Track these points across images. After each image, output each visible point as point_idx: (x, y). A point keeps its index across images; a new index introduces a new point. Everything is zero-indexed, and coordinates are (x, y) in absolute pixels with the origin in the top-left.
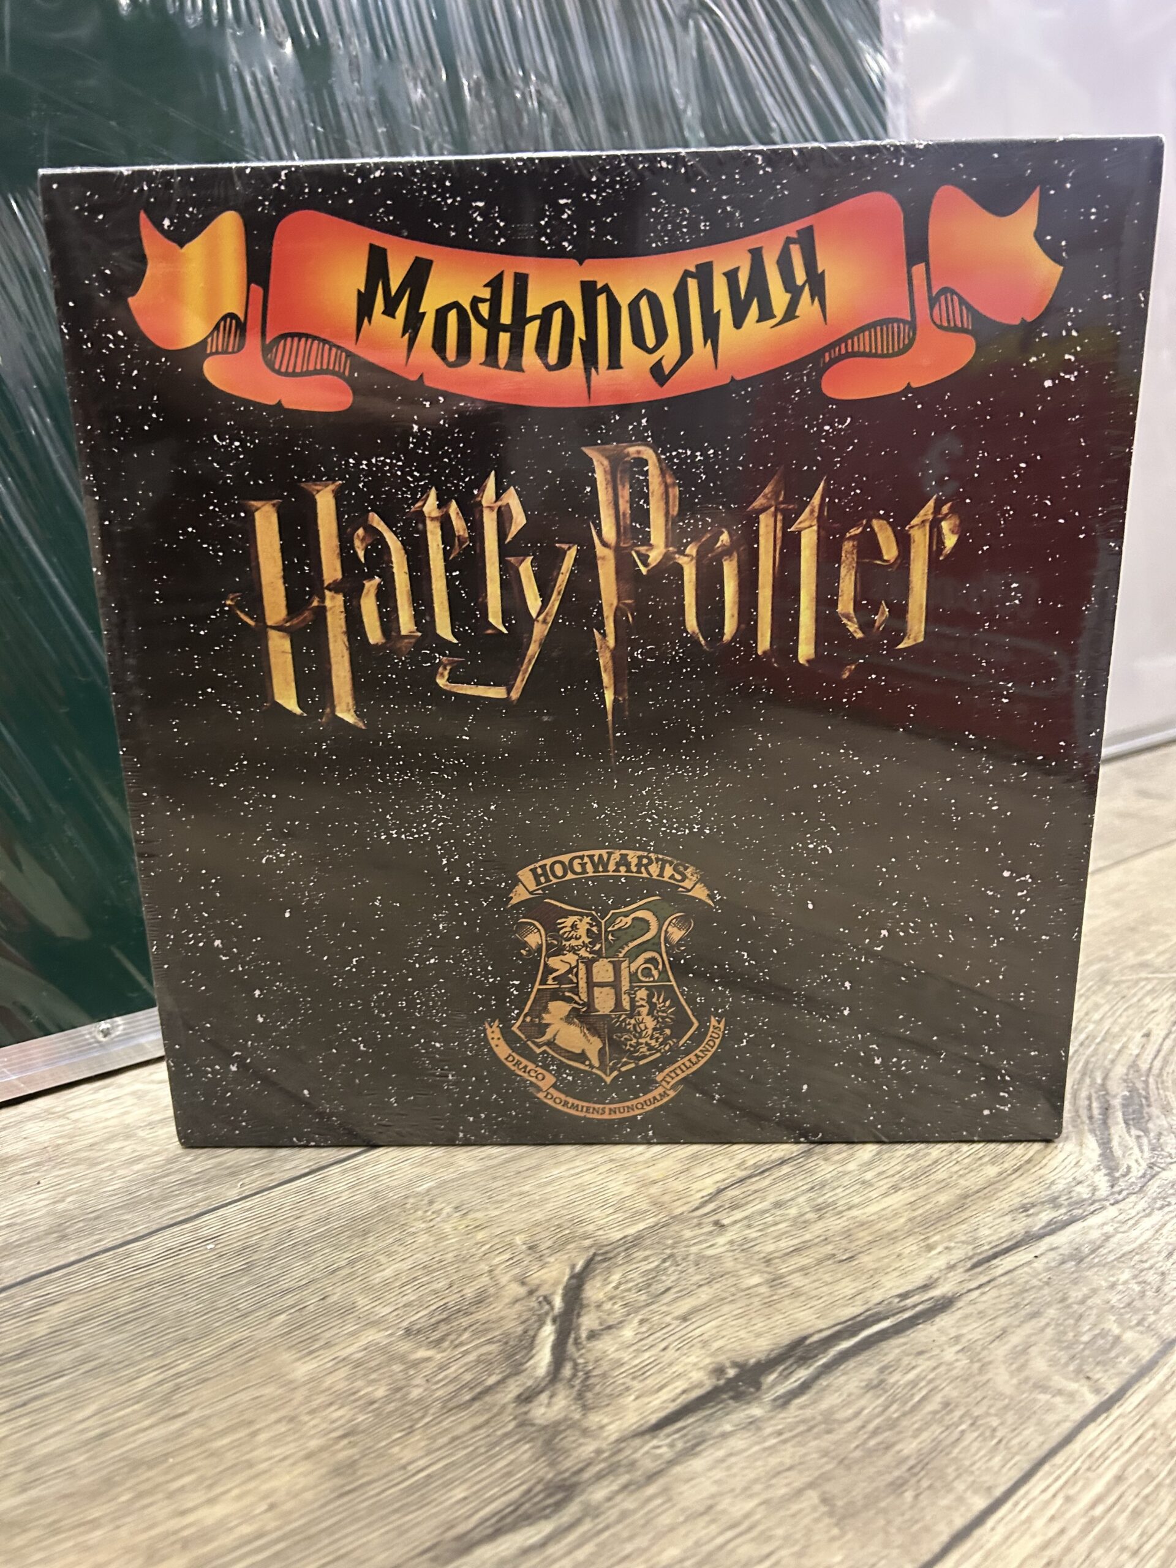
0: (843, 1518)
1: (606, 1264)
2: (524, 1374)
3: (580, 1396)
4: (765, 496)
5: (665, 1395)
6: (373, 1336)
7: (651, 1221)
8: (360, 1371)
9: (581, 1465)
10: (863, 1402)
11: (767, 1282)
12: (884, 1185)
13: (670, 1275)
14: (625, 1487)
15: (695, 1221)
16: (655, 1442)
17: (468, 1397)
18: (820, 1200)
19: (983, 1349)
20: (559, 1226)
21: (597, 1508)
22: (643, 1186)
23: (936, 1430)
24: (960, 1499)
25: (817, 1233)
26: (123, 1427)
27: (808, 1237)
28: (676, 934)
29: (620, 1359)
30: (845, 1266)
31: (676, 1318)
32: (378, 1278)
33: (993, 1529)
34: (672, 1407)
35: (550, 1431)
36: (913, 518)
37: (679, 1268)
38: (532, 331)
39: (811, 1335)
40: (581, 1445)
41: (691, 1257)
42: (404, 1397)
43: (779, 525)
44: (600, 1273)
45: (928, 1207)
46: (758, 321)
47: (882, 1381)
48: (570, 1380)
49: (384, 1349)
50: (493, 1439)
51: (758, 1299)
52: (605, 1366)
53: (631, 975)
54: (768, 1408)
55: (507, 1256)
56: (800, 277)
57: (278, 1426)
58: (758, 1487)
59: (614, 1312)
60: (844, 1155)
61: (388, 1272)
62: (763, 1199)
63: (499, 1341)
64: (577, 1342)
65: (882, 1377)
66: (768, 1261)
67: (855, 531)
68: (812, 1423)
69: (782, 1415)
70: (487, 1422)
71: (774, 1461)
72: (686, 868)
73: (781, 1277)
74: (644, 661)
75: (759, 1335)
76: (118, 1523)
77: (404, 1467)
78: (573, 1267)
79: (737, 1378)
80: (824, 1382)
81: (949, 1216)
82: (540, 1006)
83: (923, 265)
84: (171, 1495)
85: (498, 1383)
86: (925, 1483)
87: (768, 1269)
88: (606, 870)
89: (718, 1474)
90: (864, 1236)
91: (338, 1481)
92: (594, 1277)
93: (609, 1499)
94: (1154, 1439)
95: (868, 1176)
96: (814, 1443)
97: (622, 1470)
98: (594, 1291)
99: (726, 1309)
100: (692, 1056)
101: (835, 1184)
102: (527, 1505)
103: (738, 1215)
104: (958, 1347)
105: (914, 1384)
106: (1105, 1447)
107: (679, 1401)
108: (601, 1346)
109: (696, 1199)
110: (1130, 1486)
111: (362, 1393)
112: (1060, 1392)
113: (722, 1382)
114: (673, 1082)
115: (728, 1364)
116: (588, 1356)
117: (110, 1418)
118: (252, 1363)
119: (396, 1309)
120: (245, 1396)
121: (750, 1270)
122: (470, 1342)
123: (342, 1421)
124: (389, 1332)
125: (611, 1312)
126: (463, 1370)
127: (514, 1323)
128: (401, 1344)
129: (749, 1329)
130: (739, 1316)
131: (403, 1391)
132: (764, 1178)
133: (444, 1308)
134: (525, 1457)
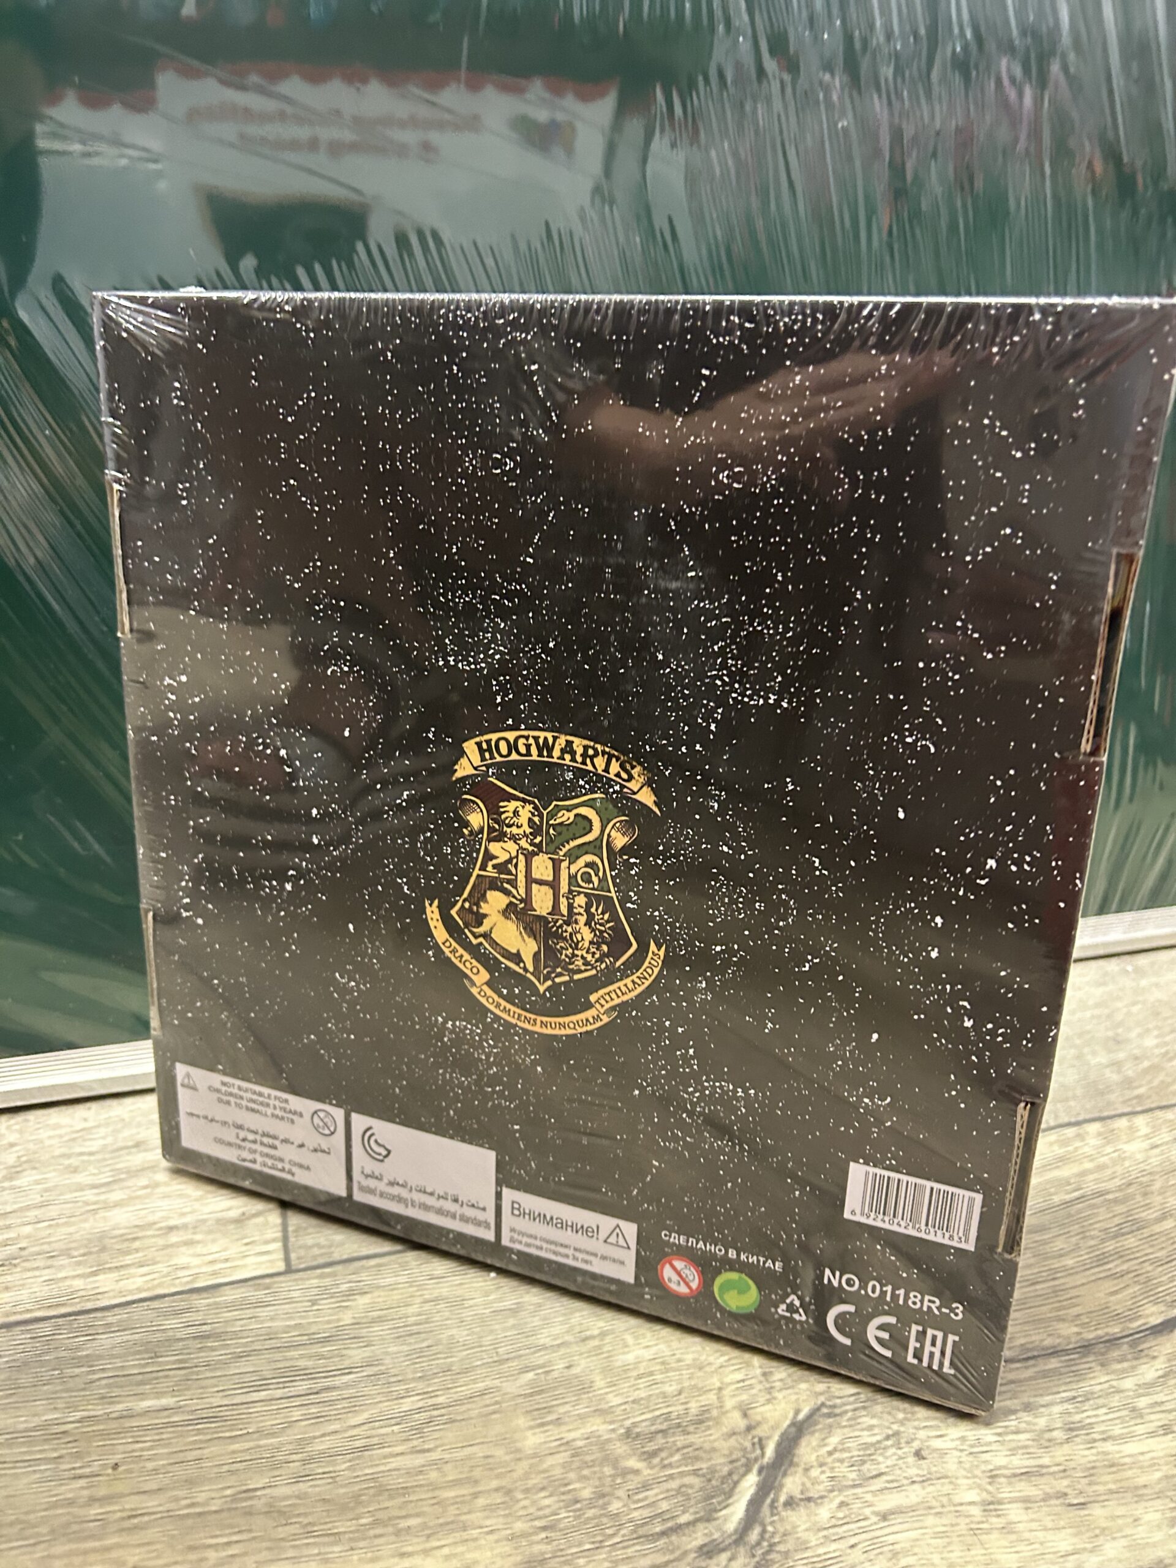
1: (831, 1420)
2: (714, 1523)
6: (598, 1426)
8: (577, 1462)
11: (983, 1502)
12: (1157, 1420)
13: (887, 1458)
17: (658, 1530)
18: (1077, 1418)
25: (1058, 1460)
26: (383, 1446)
27: (1046, 1461)
29: (806, 1542)
30: (1074, 1513)
31: (876, 1514)
32: (619, 1360)
37: (900, 1452)
42: (603, 1507)
44: (821, 1430)
48: (753, 1547)
49: (603, 1444)
51: (967, 1520)
52: (790, 1545)
55: (740, 1377)
57: (496, 1495)
59: (820, 1483)
61: (630, 1358)
63: (704, 1475)
64: (772, 1506)
66: (993, 1477)
73: (1000, 1502)
78: (797, 1412)
84: (397, 1533)
85: (689, 1524)
87: (989, 1488)
90: (1107, 1481)
92: (813, 1433)
95: (1142, 1402)
98: (807, 1451)
99: (930, 1520)
108: (794, 1519)
111: (571, 1487)
116: (778, 1526)
117: (374, 1432)
118: (494, 1416)
119: (626, 1403)
120: (479, 1451)
121: (970, 1481)
122: (678, 1467)
123: (547, 1511)
124: (612, 1427)
125: (815, 1482)
126: (662, 1496)
127: (722, 1460)
128: (618, 1444)
129: (945, 1555)
130: (937, 1535)
131: (606, 1499)
132: (1027, 1368)
133: (667, 1417)
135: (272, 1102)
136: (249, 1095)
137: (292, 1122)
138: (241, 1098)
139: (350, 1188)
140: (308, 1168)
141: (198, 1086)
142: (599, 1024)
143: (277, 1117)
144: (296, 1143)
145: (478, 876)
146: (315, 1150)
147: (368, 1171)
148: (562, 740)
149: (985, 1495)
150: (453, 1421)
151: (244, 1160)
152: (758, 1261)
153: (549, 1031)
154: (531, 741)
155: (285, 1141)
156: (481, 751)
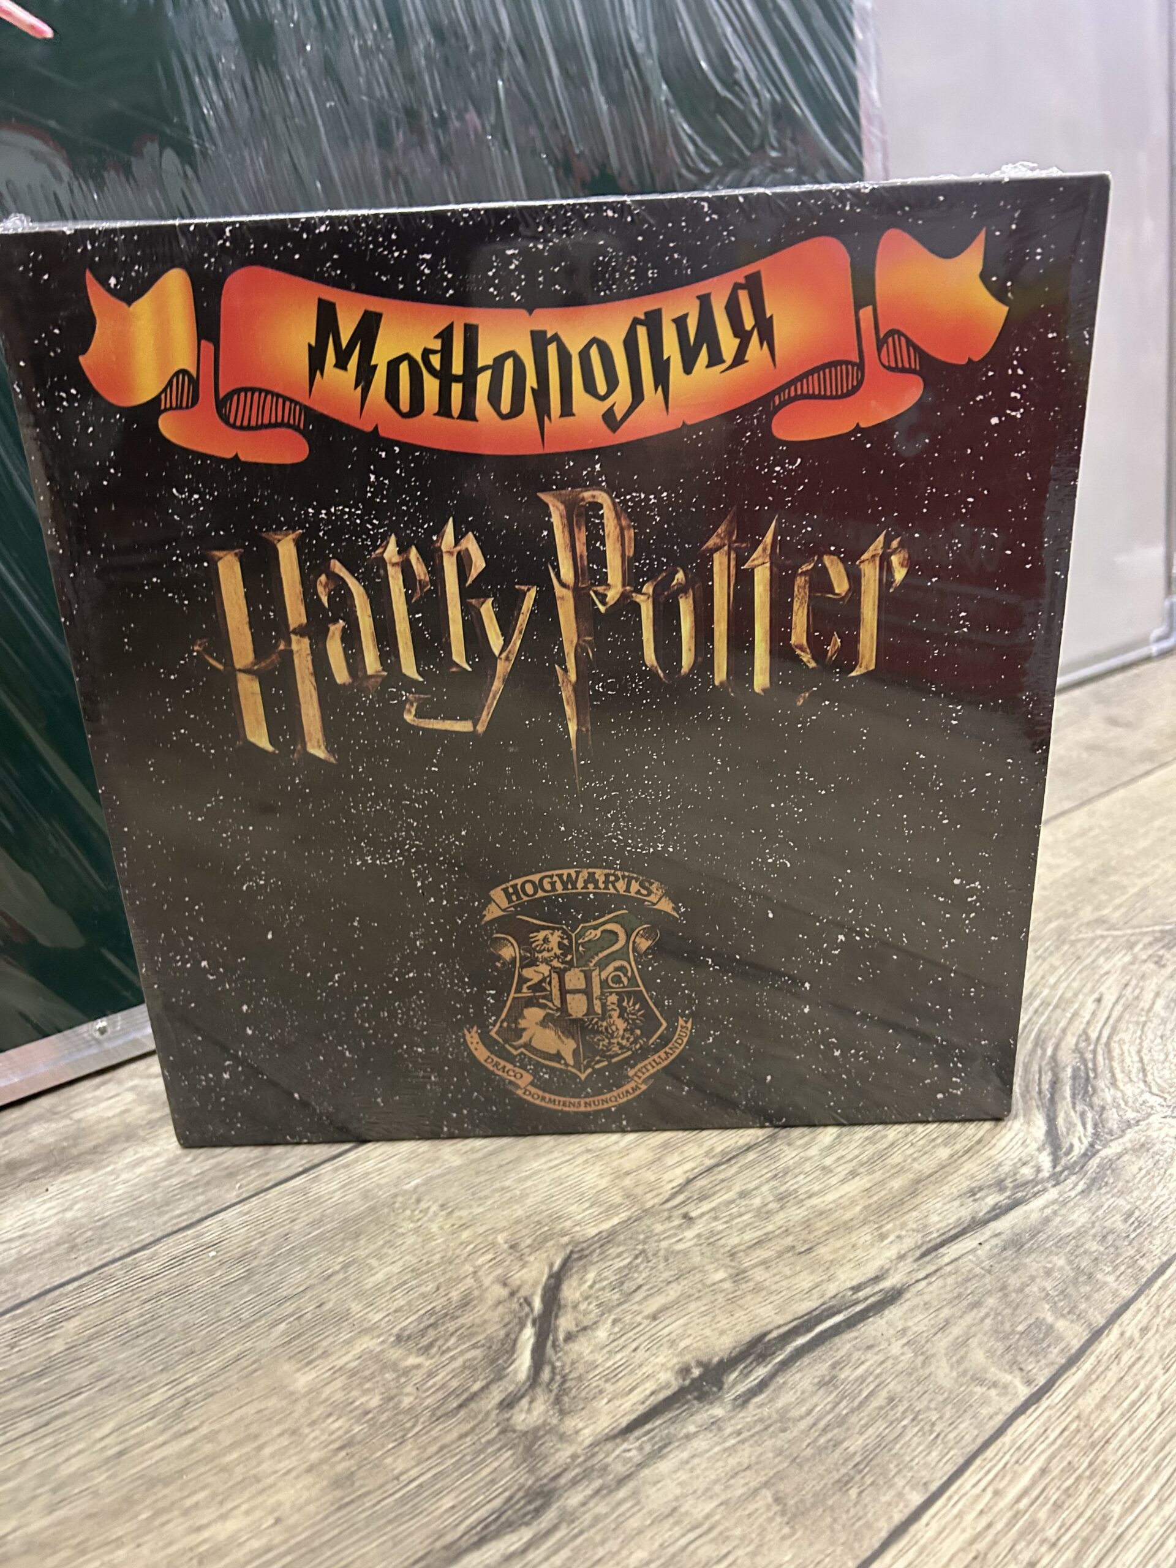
0: (795, 1516)
1: (582, 1262)
2: (506, 1380)
3: (558, 1401)
4: (719, 536)
5: (636, 1396)
6: (367, 1343)
7: (624, 1216)
8: (356, 1380)
9: (557, 1471)
10: (815, 1399)
11: (731, 1276)
12: (843, 1170)
13: (641, 1272)
14: (597, 1492)
15: (666, 1214)
16: (625, 1446)
17: (455, 1405)
18: (783, 1189)
19: (927, 1342)
20: (539, 1223)
21: (572, 1514)
22: (617, 1177)
23: (881, 1425)
24: (900, 1495)
25: (779, 1224)
26: (140, 1444)
27: (770, 1228)
28: (644, 944)
29: (595, 1361)
30: (804, 1258)
31: (647, 1317)
32: (370, 1282)
33: (927, 1525)
34: (642, 1409)
35: (530, 1437)
36: (863, 553)
37: (650, 1264)
38: (483, 381)
39: (770, 1332)
40: (558, 1450)
41: (662, 1253)
42: (395, 1407)
43: (733, 563)
44: (577, 1272)
45: (882, 1193)
46: (708, 366)
47: (834, 1377)
48: (549, 1384)
49: (376, 1357)
50: (478, 1447)
51: (723, 1294)
52: (581, 1369)
53: (601, 982)
54: (729, 1407)
55: (489, 1256)
56: (749, 322)
57: (282, 1439)
58: (718, 1488)
59: (591, 1312)
60: (806, 1139)
61: (380, 1276)
62: (729, 1189)
63: (483, 1345)
64: (554, 1346)
65: (834, 1373)
66: (732, 1255)
67: (806, 567)
68: (769, 1422)
69: (741, 1415)
70: (473, 1429)
71: (733, 1461)
72: (651, 884)
73: (744, 1271)
74: (604, 694)
75: (722, 1333)
76: (140, 1541)
77: (397, 1478)
78: (551, 1266)
79: (701, 1377)
80: (780, 1380)
81: (902, 1202)
82: (516, 1014)
83: (870, 308)
84: (186, 1513)
85: (482, 1389)
86: (869, 1480)
87: (733, 1264)
88: (574, 887)
89: (683, 1476)
90: (822, 1226)
91: (338, 1493)
92: (571, 1276)
93: (584, 1504)
94: (1078, 1431)
95: (828, 1161)
96: (769, 1443)
97: (595, 1473)
98: (570, 1292)
99: (692, 1306)
100: (662, 1054)
101: (797, 1171)
102: (510, 1512)
103: (706, 1206)
104: (905, 1340)
105: (862, 1379)
106: (1033, 1439)
107: (648, 1403)
108: (577, 1348)
109: (667, 1189)
110: (1053, 1479)
111: (357, 1403)
112: (995, 1385)
113: (687, 1382)
114: (644, 1077)
115: (693, 1364)
116: (565, 1358)
117: (126, 1436)
118: (255, 1375)
119: (388, 1315)
120: (250, 1410)
121: (715, 1265)
122: (456, 1348)
123: (340, 1433)
124: (381, 1339)
125: (586, 1313)
126: (448, 1378)
127: (496, 1327)
128: (392, 1351)
129: (714, 1326)
130: (704, 1314)
131: (396, 1400)
132: (731, 1166)
133: (432, 1312)
134: (507, 1464)
149: (730, 1271)
150: (212, 1395)
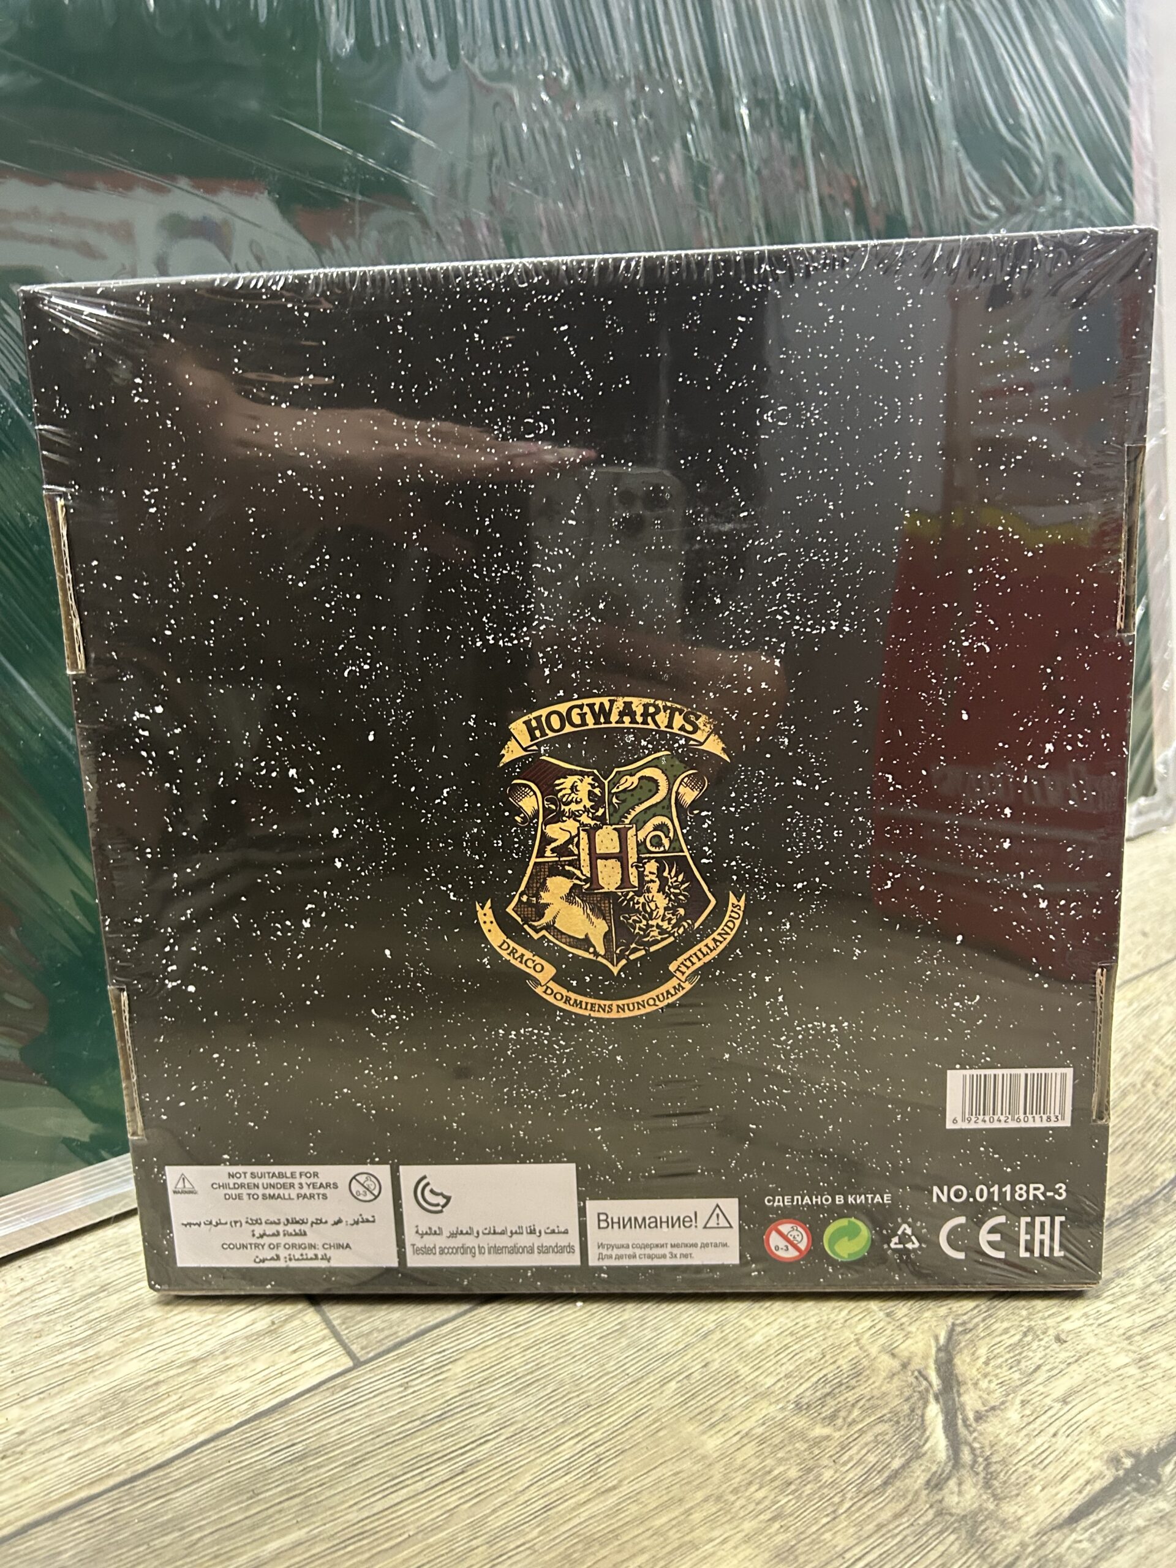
1: (969, 1336)
2: (925, 1458)
3: (987, 1485)
5: (1069, 1485)
6: (766, 1409)
8: (768, 1448)
9: (1010, 1559)
11: (1135, 1361)
13: (1034, 1351)
16: (1074, 1536)
17: (879, 1482)
18: (1162, 1269)
25: (1169, 1308)
27: (1161, 1312)
29: (1013, 1445)
31: (1056, 1400)
32: (750, 1345)
34: (1081, 1499)
35: (969, 1521)
37: (1043, 1343)
40: (1004, 1537)
42: (817, 1480)
44: (966, 1347)
48: (972, 1467)
49: (781, 1425)
50: (917, 1528)
51: (1132, 1380)
52: (1002, 1452)
55: (868, 1324)
57: (706, 1506)
59: (994, 1391)
61: (758, 1338)
63: (890, 1420)
64: (967, 1426)
66: (1129, 1338)
70: (906, 1509)
73: (1147, 1357)
75: (1144, 1422)
77: (841, 1555)
78: (936, 1338)
79: (1135, 1468)
85: (903, 1467)
87: (1132, 1348)
92: (961, 1351)
98: (965, 1368)
99: (1103, 1391)
107: (1085, 1493)
108: (990, 1429)
111: (776, 1472)
113: (1121, 1473)
115: (1122, 1453)
116: (981, 1439)
117: (548, 1489)
118: (661, 1434)
119: (779, 1380)
120: (666, 1471)
121: (1114, 1347)
122: (863, 1420)
123: (767, 1503)
124: (780, 1406)
125: (989, 1392)
126: (864, 1451)
127: (898, 1401)
128: (796, 1419)
129: (1132, 1415)
130: (1117, 1401)
131: (816, 1472)
133: (825, 1380)
134: (954, 1548)
135: (296, 1182)
136: (266, 1181)
137: (325, 1197)
138: (256, 1186)
139: (402, 1256)
140: (348, 1246)
141: (196, 1189)
142: (681, 993)
143: (305, 1196)
144: (331, 1222)
145: (536, 863)
146: (357, 1223)
147: (423, 1229)
148: (620, 704)
149: (1135, 1356)
150: (623, 1452)
151: (263, 1261)
152: (866, 1199)
153: (628, 1014)
154: (586, 709)
155: (319, 1222)
156: (531, 731)
